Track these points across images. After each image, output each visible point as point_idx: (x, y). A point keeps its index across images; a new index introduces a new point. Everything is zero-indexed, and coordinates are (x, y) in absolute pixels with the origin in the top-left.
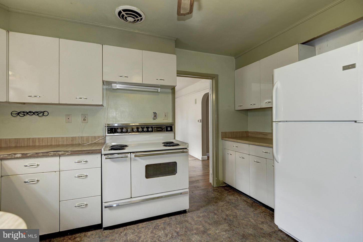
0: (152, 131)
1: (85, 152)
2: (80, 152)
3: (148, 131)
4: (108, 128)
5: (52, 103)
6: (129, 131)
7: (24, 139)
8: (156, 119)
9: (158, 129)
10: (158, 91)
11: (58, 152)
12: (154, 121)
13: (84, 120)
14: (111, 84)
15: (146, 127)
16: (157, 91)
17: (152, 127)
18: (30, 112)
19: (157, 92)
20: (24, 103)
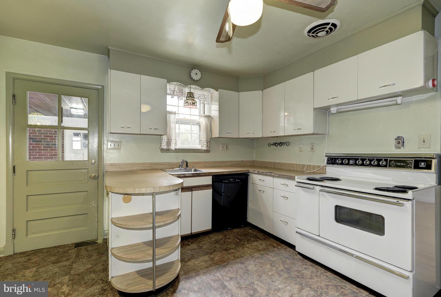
0: (385, 166)
1: (286, 177)
2: (283, 176)
3: (378, 165)
4: (328, 158)
5: (289, 135)
6: (351, 163)
7: (277, 163)
8: (402, 148)
9: (398, 164)
10: (397, 102)
11: (272, 174)
12: (399, 150)
13: (312, 149)
14: (330, 109)
15: (377, 160)
16: (395, 102)
17: (386, 160)
18: (280, 143)
19: (397, 104)
20: (278, 137)
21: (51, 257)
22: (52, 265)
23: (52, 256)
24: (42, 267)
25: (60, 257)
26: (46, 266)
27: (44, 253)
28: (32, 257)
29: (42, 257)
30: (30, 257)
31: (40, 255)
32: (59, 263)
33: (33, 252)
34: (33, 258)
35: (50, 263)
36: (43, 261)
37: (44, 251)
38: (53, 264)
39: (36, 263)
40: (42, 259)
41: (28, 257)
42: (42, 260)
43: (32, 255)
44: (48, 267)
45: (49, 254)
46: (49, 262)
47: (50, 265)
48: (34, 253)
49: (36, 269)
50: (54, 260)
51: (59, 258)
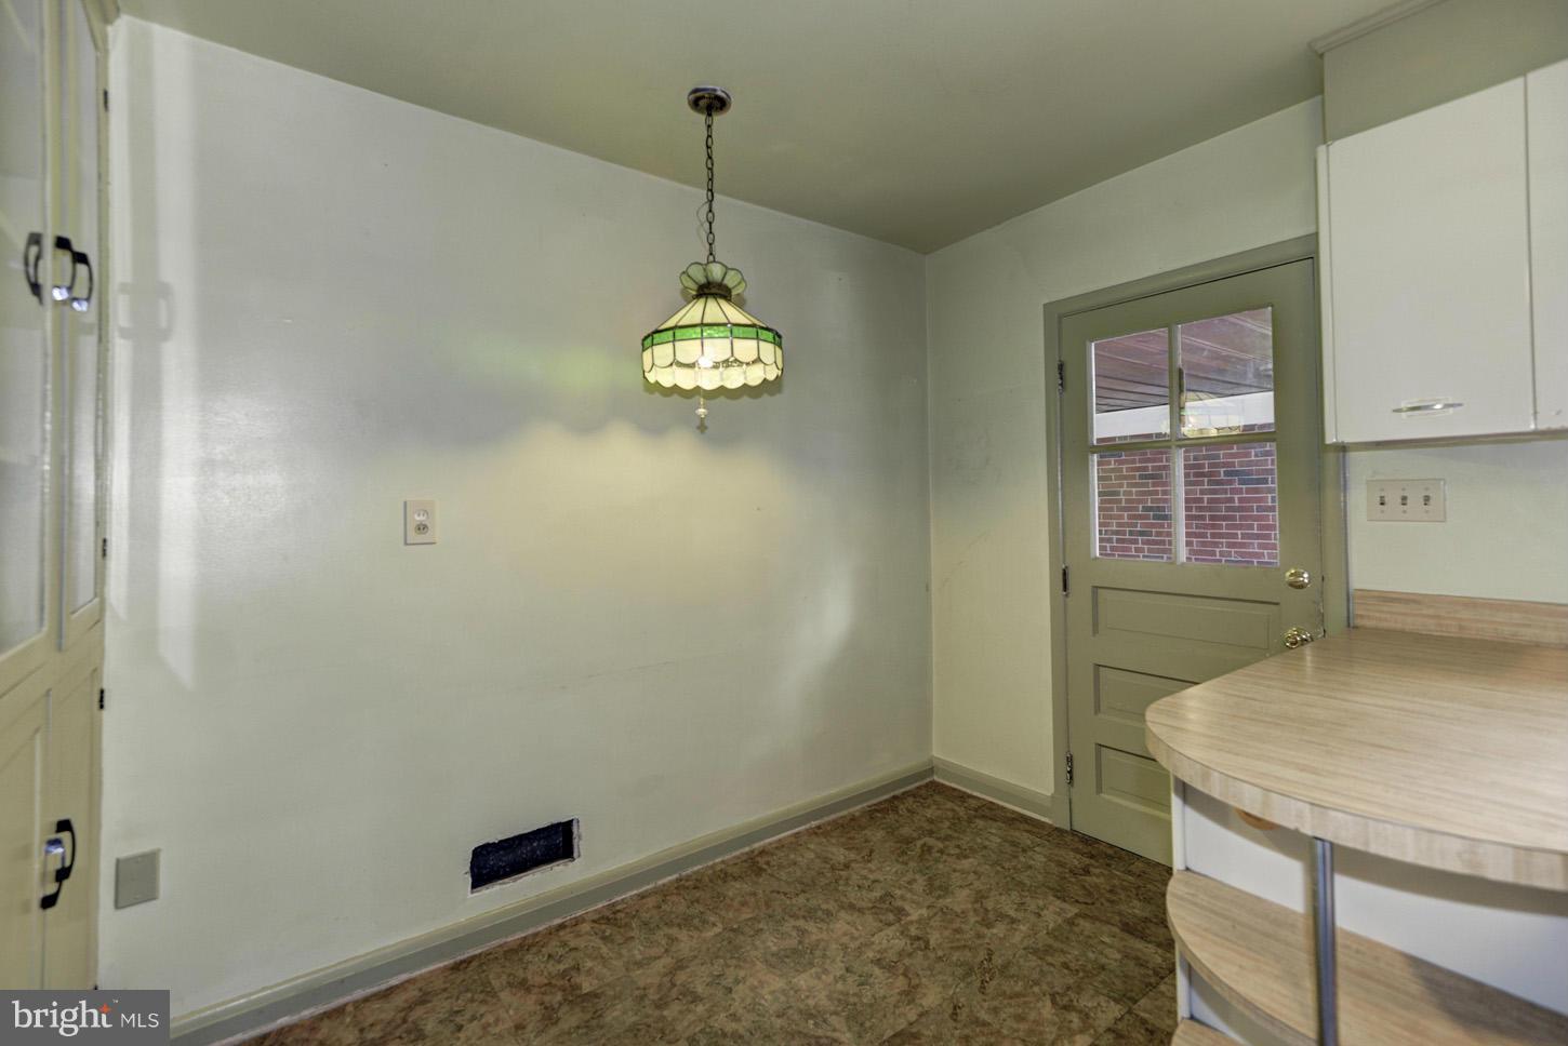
21: (1136, 903)
22: (1118, 930)
23: (1140, 900)
24: (1091, 917)
25: (1156, 916)
26: (1101, 921)
27: (1130, 873)
28: (1096, 867)
29: (1116, 882)
30: (1093, 861)
31: (1118, 873)
32: (1137, 937)
33: (1110, 852)
34: (1097, 871)
35: (1117, 918)
36: (1108, 901)
37: (1138, 866)
38: (1122, 930)
39: (1090, 894)
40: (1111, 891)
41: (1087, 861)
42: (1108, 895)
43: (1101, 861)
44: (1105, 928)
45: (1139, 887)
46: (1120, 914)
47: (1113, 925)
48: (1110, 856)
49: (1077, 911)
50: (1135, 916)
51: (1151, 922)
